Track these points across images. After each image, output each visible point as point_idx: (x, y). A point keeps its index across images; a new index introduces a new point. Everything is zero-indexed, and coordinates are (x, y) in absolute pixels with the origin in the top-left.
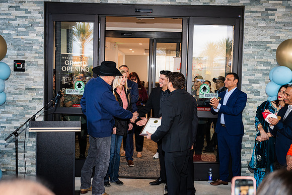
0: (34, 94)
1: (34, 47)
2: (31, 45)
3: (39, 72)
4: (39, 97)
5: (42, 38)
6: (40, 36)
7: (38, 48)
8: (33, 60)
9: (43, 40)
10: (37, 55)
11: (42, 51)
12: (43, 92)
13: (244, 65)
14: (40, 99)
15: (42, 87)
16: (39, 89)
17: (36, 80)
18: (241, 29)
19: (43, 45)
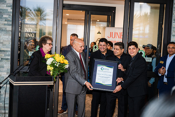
0: (3, 55)
1: (4, 16)
2: (1, 14)
3: (7, 37)
4: (7, 57)
5: (11, 9)
6: (9, 6)
7: (7, 16)
8: (3, 26)
9: (11, 10)
10: (6, 22)
11: (11, 19)
12: (10, 53)
13: (173, 35)
14: (7, 59)
15: (10, 49)
16: (7, 51)
17: (5, 43)
18: (171, 7)
19: (11, 15)
